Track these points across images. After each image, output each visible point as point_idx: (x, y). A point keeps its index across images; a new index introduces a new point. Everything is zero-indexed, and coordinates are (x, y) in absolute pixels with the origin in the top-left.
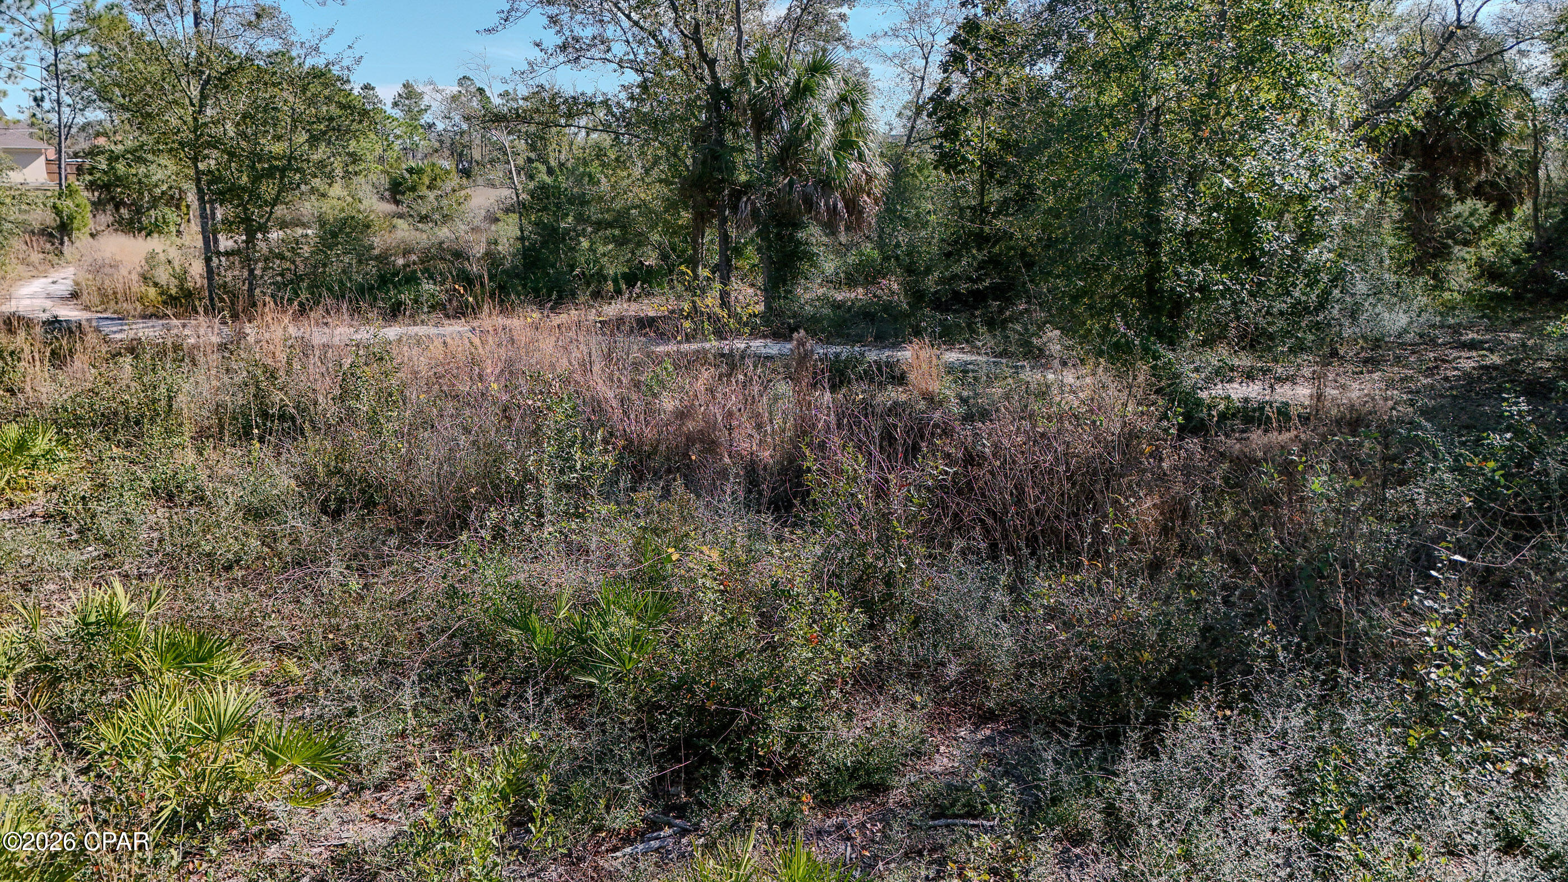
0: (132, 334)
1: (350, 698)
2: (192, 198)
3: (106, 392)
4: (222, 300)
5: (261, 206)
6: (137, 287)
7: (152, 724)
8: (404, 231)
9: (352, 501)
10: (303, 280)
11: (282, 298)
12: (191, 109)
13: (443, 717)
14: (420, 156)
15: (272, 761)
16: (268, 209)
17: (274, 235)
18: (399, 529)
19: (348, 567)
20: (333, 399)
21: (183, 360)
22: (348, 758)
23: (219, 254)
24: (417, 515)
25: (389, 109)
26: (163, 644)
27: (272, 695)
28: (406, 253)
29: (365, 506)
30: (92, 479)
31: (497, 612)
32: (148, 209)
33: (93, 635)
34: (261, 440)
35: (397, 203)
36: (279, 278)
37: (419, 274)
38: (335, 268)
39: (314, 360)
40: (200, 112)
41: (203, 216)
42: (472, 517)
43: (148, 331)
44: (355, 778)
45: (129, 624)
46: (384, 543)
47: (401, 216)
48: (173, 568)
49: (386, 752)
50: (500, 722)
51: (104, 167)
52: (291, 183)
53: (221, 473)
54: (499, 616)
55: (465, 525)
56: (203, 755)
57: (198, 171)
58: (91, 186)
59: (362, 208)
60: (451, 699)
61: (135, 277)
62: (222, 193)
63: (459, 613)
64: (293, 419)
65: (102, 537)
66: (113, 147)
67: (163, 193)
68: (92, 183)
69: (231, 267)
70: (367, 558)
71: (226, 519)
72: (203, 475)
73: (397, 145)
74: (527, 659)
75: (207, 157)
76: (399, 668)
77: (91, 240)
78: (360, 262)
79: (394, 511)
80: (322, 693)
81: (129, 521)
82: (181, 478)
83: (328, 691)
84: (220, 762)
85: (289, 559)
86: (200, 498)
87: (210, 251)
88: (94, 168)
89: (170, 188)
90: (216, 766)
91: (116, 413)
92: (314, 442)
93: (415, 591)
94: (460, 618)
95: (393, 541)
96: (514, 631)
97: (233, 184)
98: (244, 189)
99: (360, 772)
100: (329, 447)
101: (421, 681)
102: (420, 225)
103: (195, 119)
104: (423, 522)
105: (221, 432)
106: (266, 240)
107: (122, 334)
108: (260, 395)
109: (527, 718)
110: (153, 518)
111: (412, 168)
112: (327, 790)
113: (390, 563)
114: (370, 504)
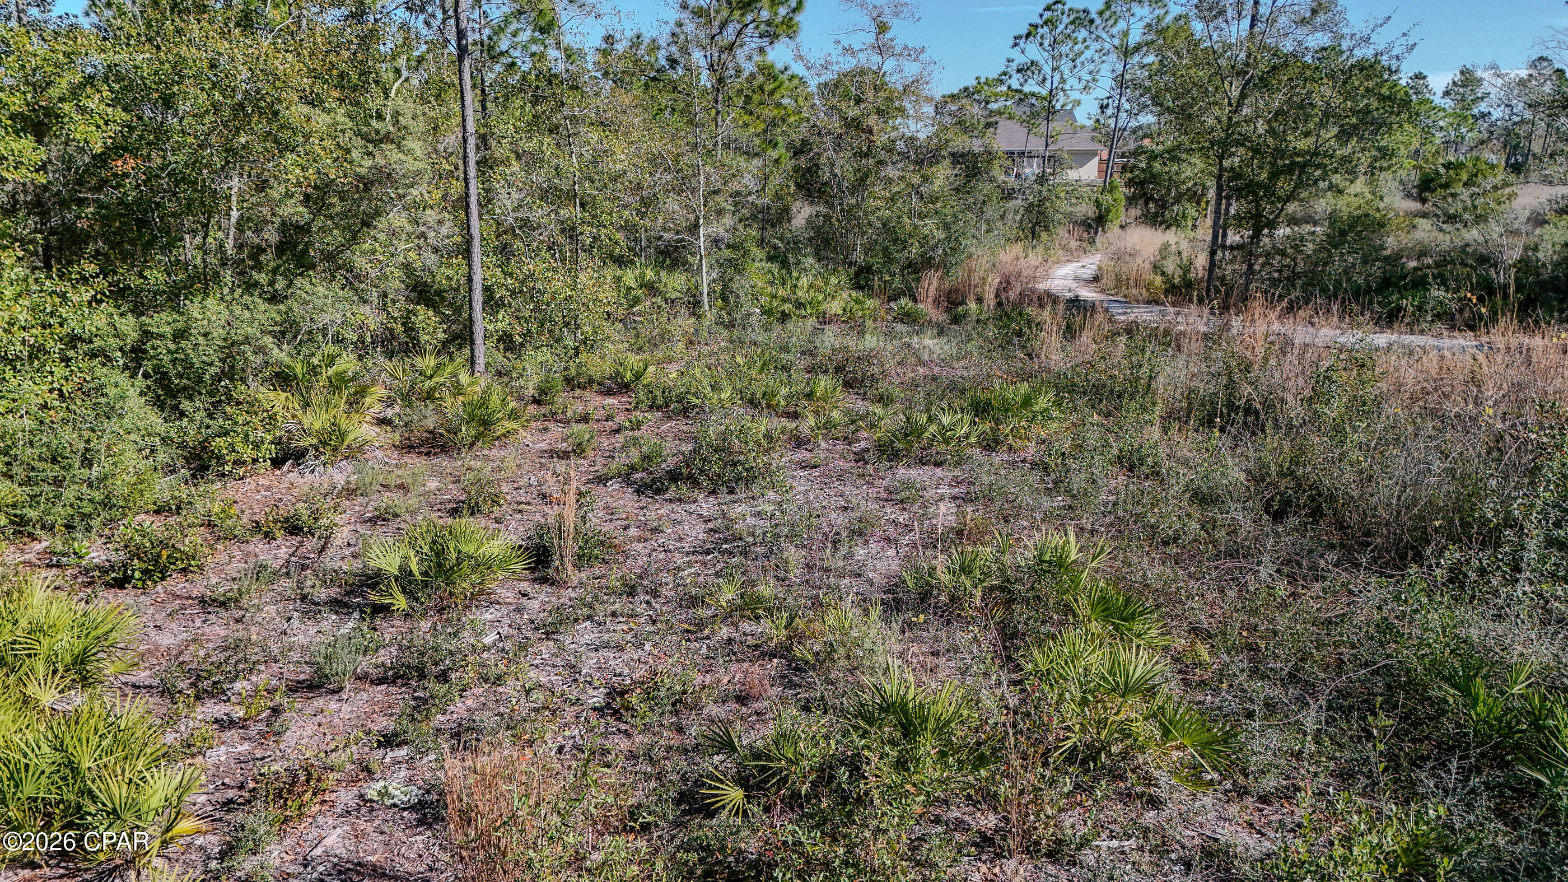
0: (1132, 317)
1: (1252, 701)
2: (1211, 194)
3: (1101, 366)
4: (1218, 291)
5: (1273, 203)
6: (1148, 276)
7: (1073, 662)
8: (1425, 231)
9: (1298, 505)
10: (1299, 278)
11: (1273, 294)
12: (1228, 109)
13: (1347, 754)
14: (1464, 150)
15: (1166, 733)
16: (1279, 206)
17: (1281, 232)
18: (1342, 545)
19: (1278, 571)
20: (1302, 400)
21: (1169, 345)
22: (1238, 758)
23: (1224, 247)
24: (1364, 535)
25: (1437, 100)
26: (1096, 596)
27: (1180, 672)
28: (1421, 255)
29: (1312, 514)
30: (1073, 439)
31: (1433, 662)
32: (1173, 204)
33: (1045, 572)
34: (1222, 430)
35: (1424, 201)
36: (1276, 275)
37: (1430, 279)
38: (1336, 268)
39: (1292, 358)
40: (1236, 111)
41: (1217, 211)
42: (1429, 552)
43: (1145, 315)
44: (1241, 780)
45: (1073, 569)
46: (1322, 556)
47: (1425, 215)
48: (1120, 531)
49: (1277, 767)
50: (1413, 783)
51: (1144, 165)
52: (1308, 179)
53: (1179, 454)
54: (1435, 667)
55: (1418, 558)
56: (1109, 705)
57: (1222, 169)
58: (1129, 184)
59: (1382, 205)
60: (1360, 738)
61: (1147, 266)
62: (1239, 190)
63: (1388, 651)
64: (1257, 413)
65: (1070, 491)
66: (1154, 148)
67: (1188, 189)
68: (1131, 180)
69: (1232, 261)
70: (1300, 565)
71: (1173, 497)
72: (1163, 451)
73: (1439, 137)
74: (1459, 725)
75: (1233, 154)
76: (1310, 688)
77: (1120, 231)
78: (1365, 262)
79: (1342, 527)
80: (1225, 686)
81: (1094, 482)
82: (1144, 452)
83: (1231, 686)
84: (1122, 716)
85: (1223, 549)
86: (1155, 473)
87: (1216, 245)
88: (1135, 166)
89: (1195, 184)
90: (1117, 718)
91: (1104, 386)
92: (1271, 441)
93: (1344, 615)
94: (1389, 656)
95: (1332, 556)
96: (1452, 691)
97: (1252, 181)
98: (1260, 185)
99: (1247, 776)
100: (1286, 449)
101: (1329, 708)
102: (1444, 226)
103: (1230, 119)
104: (1370, 544)
105: (1188, 416)
106: (1271, 236)
107: (1123, 316)
108: (1230, 386)
109: (1446, 791)
110: (1113, 483)
111: (1451, 163)
112: (1211, 780)
113: (1324, 578)
114: (1316, 514)
